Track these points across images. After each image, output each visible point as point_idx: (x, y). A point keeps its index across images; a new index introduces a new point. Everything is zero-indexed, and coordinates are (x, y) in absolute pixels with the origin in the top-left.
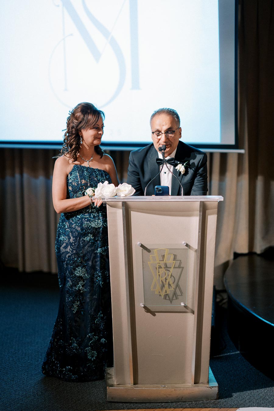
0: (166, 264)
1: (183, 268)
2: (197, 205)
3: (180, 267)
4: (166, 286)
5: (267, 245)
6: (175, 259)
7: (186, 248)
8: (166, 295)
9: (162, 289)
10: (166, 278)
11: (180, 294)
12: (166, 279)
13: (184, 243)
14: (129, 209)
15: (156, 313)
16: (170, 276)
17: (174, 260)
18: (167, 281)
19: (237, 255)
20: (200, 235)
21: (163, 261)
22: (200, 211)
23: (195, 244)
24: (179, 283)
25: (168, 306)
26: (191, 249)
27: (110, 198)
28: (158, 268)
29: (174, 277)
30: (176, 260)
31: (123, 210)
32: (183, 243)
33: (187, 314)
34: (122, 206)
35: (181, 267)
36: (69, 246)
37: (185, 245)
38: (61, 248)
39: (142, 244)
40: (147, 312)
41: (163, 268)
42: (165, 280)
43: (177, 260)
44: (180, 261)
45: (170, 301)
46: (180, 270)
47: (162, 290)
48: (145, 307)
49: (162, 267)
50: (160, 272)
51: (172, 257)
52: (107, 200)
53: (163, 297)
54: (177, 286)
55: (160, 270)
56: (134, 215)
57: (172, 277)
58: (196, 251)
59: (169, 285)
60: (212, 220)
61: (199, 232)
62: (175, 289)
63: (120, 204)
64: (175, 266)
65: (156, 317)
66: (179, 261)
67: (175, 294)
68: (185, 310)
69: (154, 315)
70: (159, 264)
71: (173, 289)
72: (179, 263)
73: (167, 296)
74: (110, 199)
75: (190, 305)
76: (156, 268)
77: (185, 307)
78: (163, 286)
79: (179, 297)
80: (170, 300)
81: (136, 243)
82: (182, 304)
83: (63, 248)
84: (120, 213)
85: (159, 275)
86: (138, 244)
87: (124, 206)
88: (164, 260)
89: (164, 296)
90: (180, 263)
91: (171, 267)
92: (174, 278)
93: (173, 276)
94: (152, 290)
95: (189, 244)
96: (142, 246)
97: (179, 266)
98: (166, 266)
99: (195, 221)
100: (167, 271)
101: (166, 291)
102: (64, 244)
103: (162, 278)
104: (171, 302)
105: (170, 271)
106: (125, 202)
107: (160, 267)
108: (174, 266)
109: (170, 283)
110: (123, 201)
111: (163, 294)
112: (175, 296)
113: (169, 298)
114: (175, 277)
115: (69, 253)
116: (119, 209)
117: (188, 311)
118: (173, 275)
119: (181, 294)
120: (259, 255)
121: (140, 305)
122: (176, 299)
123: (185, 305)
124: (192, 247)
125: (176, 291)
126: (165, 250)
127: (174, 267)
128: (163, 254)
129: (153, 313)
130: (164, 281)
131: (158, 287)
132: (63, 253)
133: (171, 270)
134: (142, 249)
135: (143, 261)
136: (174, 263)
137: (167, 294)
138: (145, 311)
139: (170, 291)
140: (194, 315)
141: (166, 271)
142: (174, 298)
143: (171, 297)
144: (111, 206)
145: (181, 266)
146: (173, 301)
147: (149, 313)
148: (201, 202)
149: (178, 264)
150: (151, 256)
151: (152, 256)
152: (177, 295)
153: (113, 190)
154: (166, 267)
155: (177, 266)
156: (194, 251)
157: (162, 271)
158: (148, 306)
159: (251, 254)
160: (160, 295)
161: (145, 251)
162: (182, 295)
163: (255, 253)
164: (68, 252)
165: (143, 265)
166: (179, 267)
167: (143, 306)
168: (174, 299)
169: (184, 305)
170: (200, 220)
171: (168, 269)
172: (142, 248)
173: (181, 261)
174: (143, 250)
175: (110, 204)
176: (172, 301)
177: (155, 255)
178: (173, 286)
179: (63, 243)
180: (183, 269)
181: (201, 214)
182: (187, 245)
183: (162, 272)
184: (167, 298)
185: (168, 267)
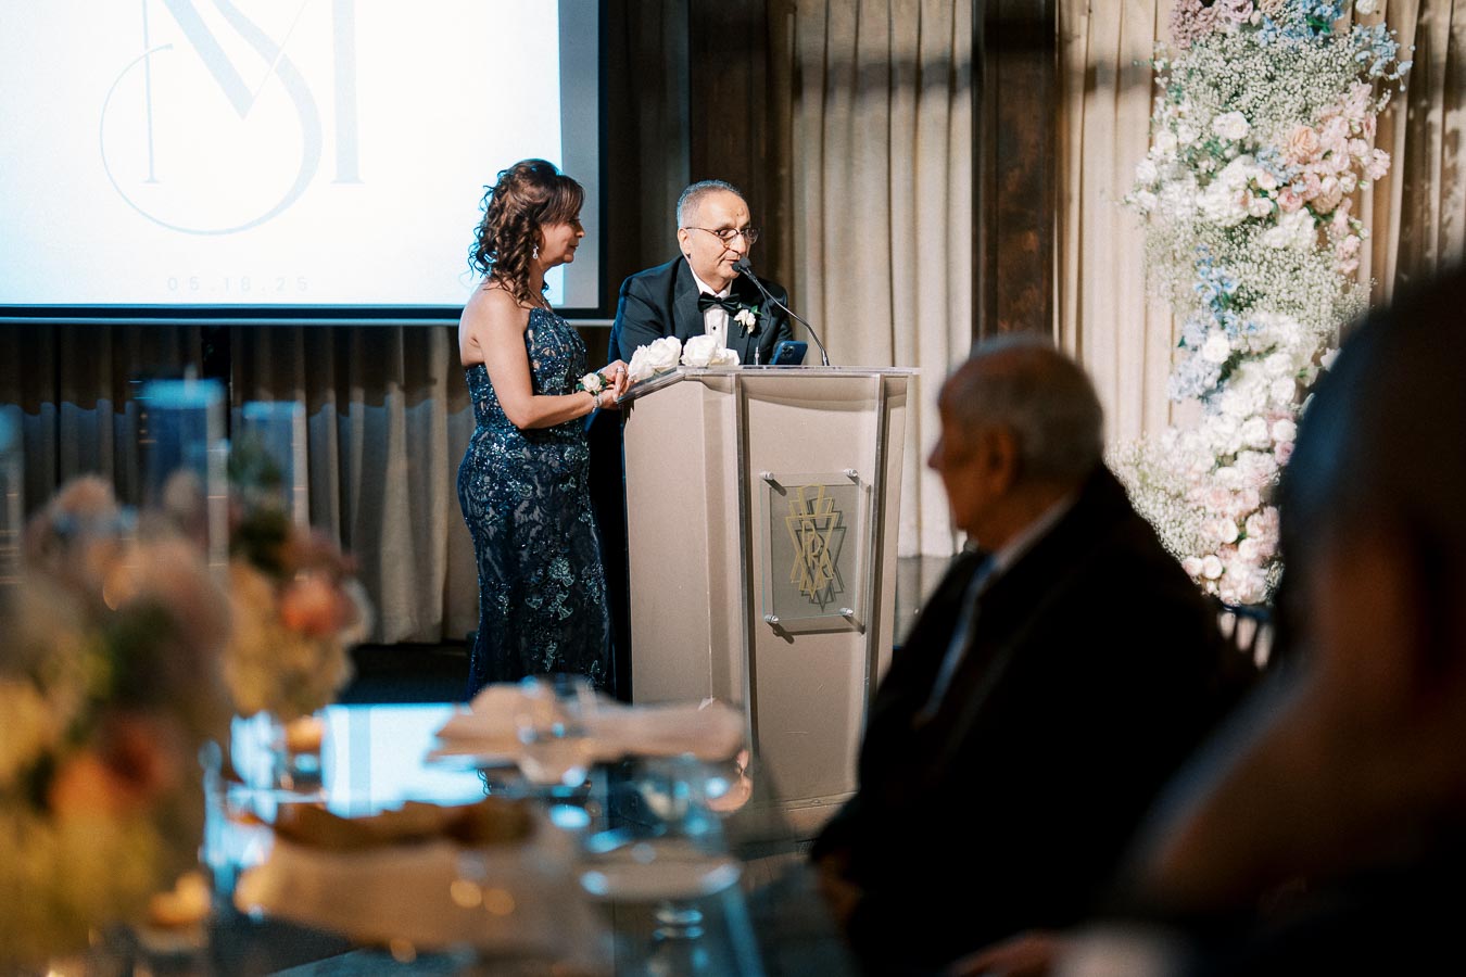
0: (814, 522)
1: (845, 528)
4: (819, 571)
7: (851, 483)
10: (818, 553)
11: (840, 590)
12: (819, 556)
13: (849, 472)
14: (747, 393)
15: (794, 637)
17: (832, 512)
18: (822, 560)
20: (880, 453)
21: (811, 514)
22: (880, 399)
23: (868, 477)
24: (838, 564)
25: (816, 617)
26: (861, 487)
28: (804, 530)
30: (835, 512)
31: (735, 396)
32: (846, 472)
33: (851, 634)
34: (736, 386)
35: (842, 528)
36: (537, 508)
37: (852, 475)
38: (517, 514)
39: (770, 476)
40: (777, 635)
41: (812, 530)
44: (841, 512)
45: (821, 607)
46: (840, 533)
48: (774, 623)
51: (830, 504)
54: (834, 571)
56: (755, 408)
58: (869, 490)
60: (897, 421)
61: (878, 446)
62: (832, 579)
63: (732, 381)
65: (793, 645)
66: (839, 514)
67: (830, 589)
68: (845, 624)
69: (791, 641)
70: (805, 522)
75: (856, 617)
76: (800, 530)
79: (837, 594)
80: (820, 603)
81: (758, 474)
83: (523, 513)
86: (761, 475)
88: (814, 512)
90: (841, 518)
91: (823, 529)
94: (792, 582)
95: (856, 476)
96: (773, 483)
97: (838, 524)
98: (815, 525)
100: (820, 538)
101: (817, 582)
102: (525, 504)
103: (812, 551)
104: (823, 608)
106: (741, 376)
110: (737, 373)
111: (813, 590)
112: (829, 595)
113: (820, 600)
115: (538, 524)
117: (853, 627)
119: (842, 589)
121: (764, 617)
122: (833, 600)
124: (863, 482)
125: (833, 582)
126: (817, 488)
128: (812, 498)
129: (789, 637)
130: (816, 562)
131: (804, 576)
132: (520, 526)
134: (771, 489)
135: (771, 517)
137: (817, 591)
138: (774, 633)
139: (823, 583)
140: (863, 636)
142: (829, 599)
143: (823, 595)
144: (710, 387)
145: (843, 525)
146: (826, 606)
147: (781, 638)
149: (837, 521)
150: (788, 501)
151: (790, 503)
152: (834, 593)
156: (865, 489)
157: (812, 536)
158: (780, 621)
161: (776, 494)
162: (842, 591)
164: (534, 521)
165: (771, 525)
166: (837, 529)
167: (770, 620)
168: (829, 602)
170: (878, 419)
172: (770, 486)
173: (844, 514)
174: (774, 489)
175: (709, 383)
176: (824, 605)
177: (799, 501)
179: (522, 501)
180: (845, 531)
181: (882, 405)
182: (855, 479)
183: (813, 539)
184: (816, 600)
185: (819, 527)
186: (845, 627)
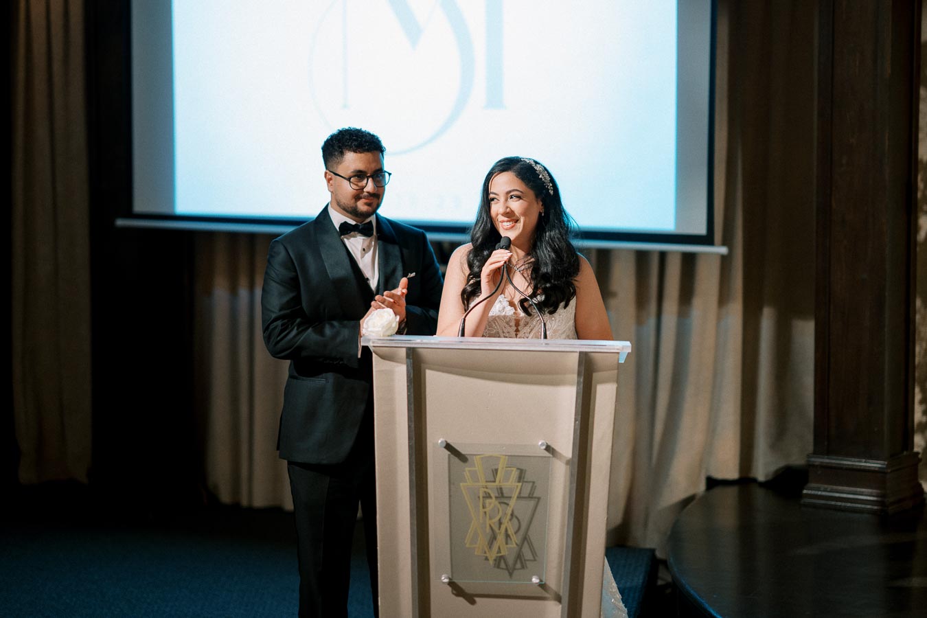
0: (500, 490)
1: (539, 499)
2: (574, 361)
3: (532, 498)
4: (501, 538)
5: (782, 463)
6: (521, 478)
7: (547, 454)
8: (500, 560)
9: (491, 544)
10: (500, 520)
11: (532, 558)
12: (500, 523)
13: (542, 445)
14: (422, 365)
15: (477, 599)
16: (509, 517)
17: (519, 482)
18: (503, 527)
19: (712, 483)
20: (578, 427)
21: (495, 482)
22: (579, 374)
23: (566, 447)
24: (530, 533)
25: (502, 582)
26: (558, 459)
27: (382, 338)
28: (483, 497)
29: (518, 520)
30: (524, 482)
31: (407, 366)
32: (540, 443)
33: (546, 602)
34: (407, 358)
35: (535, 497)
37: (544, 447)
39: (449, 441)
40: (457, 595)
41: (494, 498)
42: (498, 526)
43: (526, 482)
44: (534, 482)
45: (509, 573)
46: (532, 503)
47: (490, 547)
48: (451, 584)
49: (492, 495)
50: (487, 505)
51: (515, 474)
52: (373, 342)
53: (491, 562)
54: (525, 538)
55: (488, 501)
56: (432, 378)
57: (514, 519)
58: (568, 463)
59: (507, 536)
60: (605, 395)
61: (576, 420)
62: (520, 547)
63: (403, 352)
64: (522, 495)
65: (476, 606)
66: (531, 484)
67: (519, 556)
68: (540, 592)
69: (473, 602)
70: (486, 490)
71: (515, 545)
72: (529, 489)
73: (502, 561)
74: (380, 342)
75: (552, 583)
76: (479, 497)
77: (542, 586)
78: (494, 538)
79: (527, 562)
80: (507, 569)
81: (435, 439)
82: (535, 580)
84: (401, 372)
85: (485, 513)
86: (440, 441)
87: (411, 357)
88: (497, 480)
89: (495, 560)
90: (533, 488)
91: (511, 497)
92: (519, 523)
93: (517, 518)
94: (467, 546)
95: (553, 446)
96: (448, 447)
97: (530, 494)
98: (502, 493)
99: (568, 395)
100: (502, 505)
101: (499, 548)
103: (490, 519)
104: (511, 574)
105: (508, 505)
106: (414, 348)
107: (488, 496)
108: (520, 493)
109: (509, 532)
110: (409, 346)
111: (493, 555)
112: (519, 562)
113: (507, 566)
114: (520, 518)
116: (399, 364)
117: (547, 595)
118: (516, 513)
119: (534, 557)
120: (762, 485)
121: (440, 578)
122: (523, 567)
123: (541, 581)
124: (560, 454)
125: (523, 550)
126: (500, 458)
127: (518, 497)
128: (494, 467)
129: (471, 599)
130: (496, 529)
131: (482, 542)
133: (512, 502)
134: (449, 455)
135: (450, 481)
136: (519, 487)
137: (502, 557)
138: (453, 594)
139: (508, 550)
140: (561, 606)
141: (499, 505)
142: (518, 565)
143: (511, 561)
144: (383, 357)
145: (535, 495)
146: (515, 571)
147: (461, 599)
148: (581, 353)
149: (528, 492)
150: (467, 469)
151: (469, 471)
152: (525, 560)
153: (390, 323)
154: (502, 496)
155: (527, 495)
156: (565, 461)
157: (492, 503)
158: (460, 582)
159: (745, 481)
160: (487, 559)
161: (455, 460)
162: (535, 560)
163: (754, 480)
165: (450, 490)
166: (530, 497)
167: (447, 580)
168: (518, 569)
169: (538, 581)
170: (577, 393)
171: (505, 501)
172: (449, 453)
173: (535, 485)
174: (452, 456)
175: (381, 353)
176: (513, 571)
177: (477, 469)
178: (516, 539)
180: (538, 502)
181: (582, 380)
182: (548, 448)
183: (492, 505)
184: (503, 565)
185: (505, 495)
186: (540, 595)
